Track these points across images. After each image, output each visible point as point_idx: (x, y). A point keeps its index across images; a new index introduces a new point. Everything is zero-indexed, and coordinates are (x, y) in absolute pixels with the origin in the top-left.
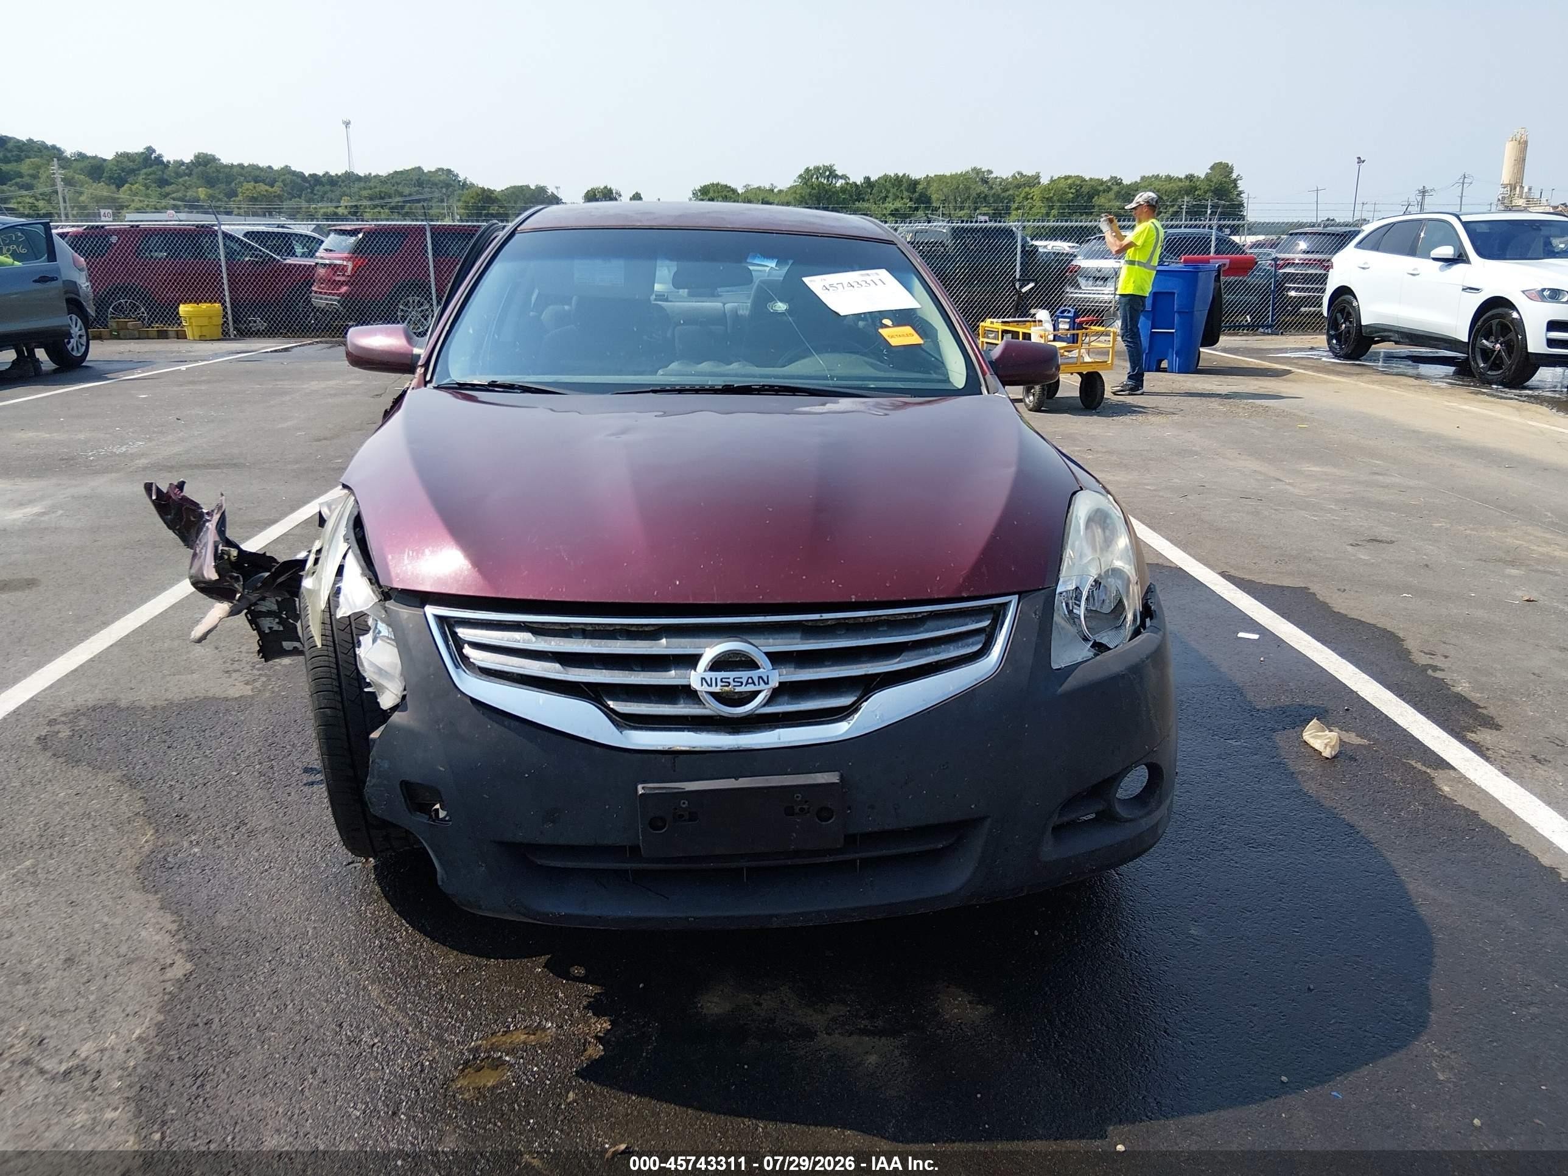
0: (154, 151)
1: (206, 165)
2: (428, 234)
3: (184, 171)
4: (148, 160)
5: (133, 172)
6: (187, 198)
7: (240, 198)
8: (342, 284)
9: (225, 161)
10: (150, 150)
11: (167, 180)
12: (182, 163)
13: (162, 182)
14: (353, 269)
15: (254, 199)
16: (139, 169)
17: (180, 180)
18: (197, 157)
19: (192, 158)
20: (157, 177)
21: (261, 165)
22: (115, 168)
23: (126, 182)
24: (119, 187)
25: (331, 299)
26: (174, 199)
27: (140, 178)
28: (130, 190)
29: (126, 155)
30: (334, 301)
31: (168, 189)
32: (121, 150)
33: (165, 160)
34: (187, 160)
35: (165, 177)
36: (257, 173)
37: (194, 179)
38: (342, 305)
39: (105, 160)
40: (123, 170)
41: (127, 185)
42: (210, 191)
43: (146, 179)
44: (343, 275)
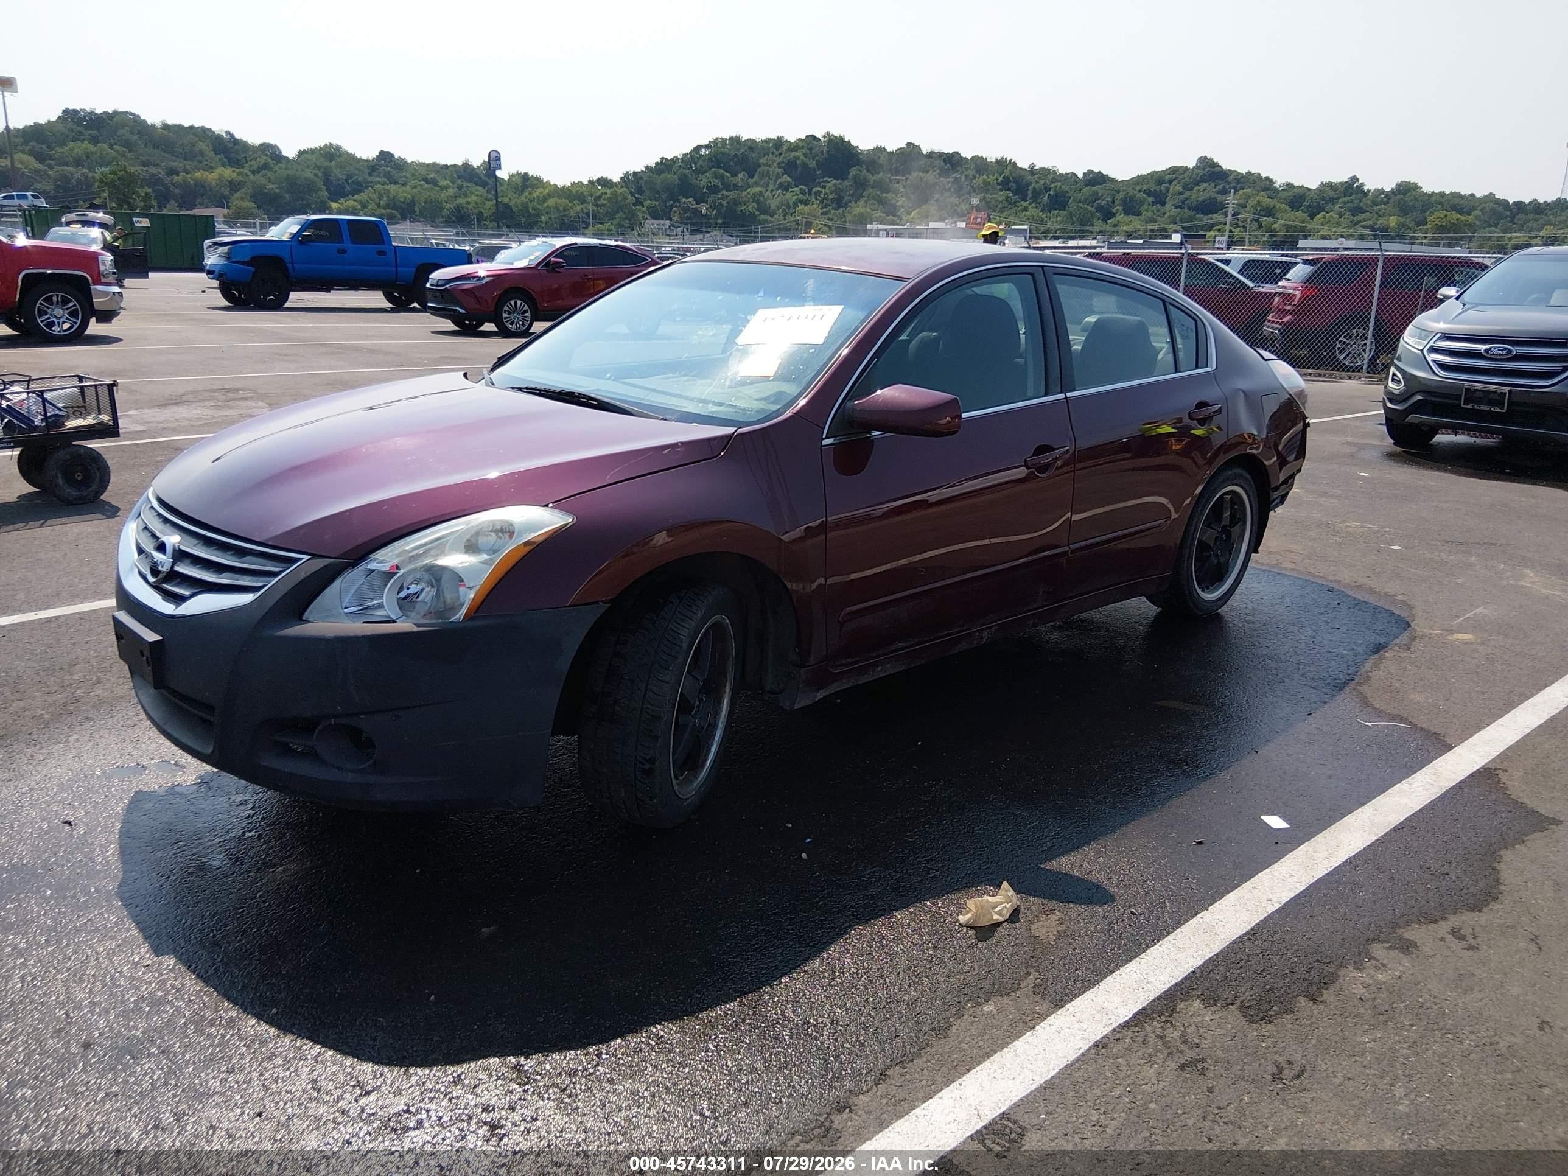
0: (1358, 180)
1: (1404, 194)
2: (1380, 265)
3: (1382, 199)
4: (1351, 189)
5: (1332, 201)
6: (1377, 227)
7: (1429, 226)
8: (1286, 313)
9: (1427, 188)
10: (1355, 179)
11: (1362, 208)
12: (1382, 191)
13: (1357, 210)
14: (1300, 299)
15: (1441, 229)
16: (1338, 198)
17: (1375, 208)
18: (1399, 185)
19: (1394, 186)
20: (1355, 205)
21: (1463, 193)
22: (1316, 197)
23: (1323, 210)
24: (1312, 216)
25: (1272, 328)
26: (1364, 227)
27: (1337, 207)
28: (1324, 217)
29: (1330, 185)
30: (1276, 329)
31: (1361, 217)
32: (1326, 180)
33: (1366, 188)
34: (1387, 189)
35: (1361, 204)
36: (1457, 201)
37: (1390, 208)
38: (1281, 334)
39: (1310, 190)
40: (1323, 199)
41: (1323, 213)
42: (1402, 220)
43: (1341, 208)
44: (1290, 304)
